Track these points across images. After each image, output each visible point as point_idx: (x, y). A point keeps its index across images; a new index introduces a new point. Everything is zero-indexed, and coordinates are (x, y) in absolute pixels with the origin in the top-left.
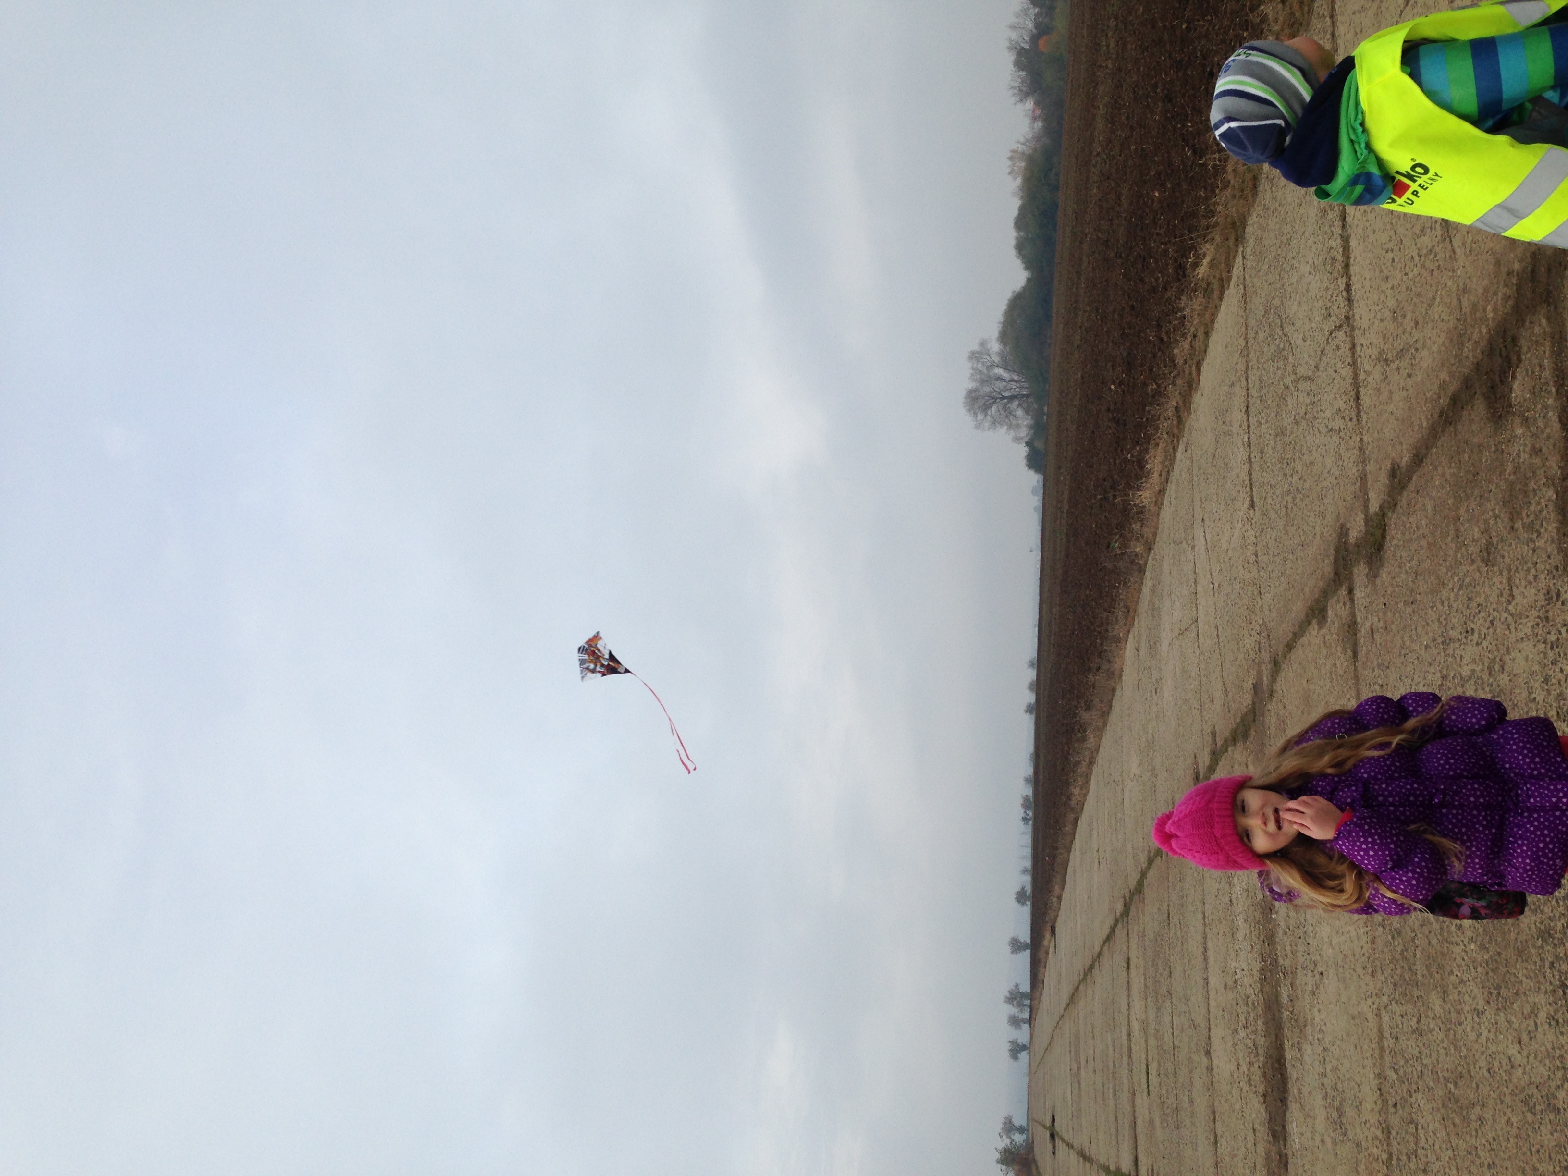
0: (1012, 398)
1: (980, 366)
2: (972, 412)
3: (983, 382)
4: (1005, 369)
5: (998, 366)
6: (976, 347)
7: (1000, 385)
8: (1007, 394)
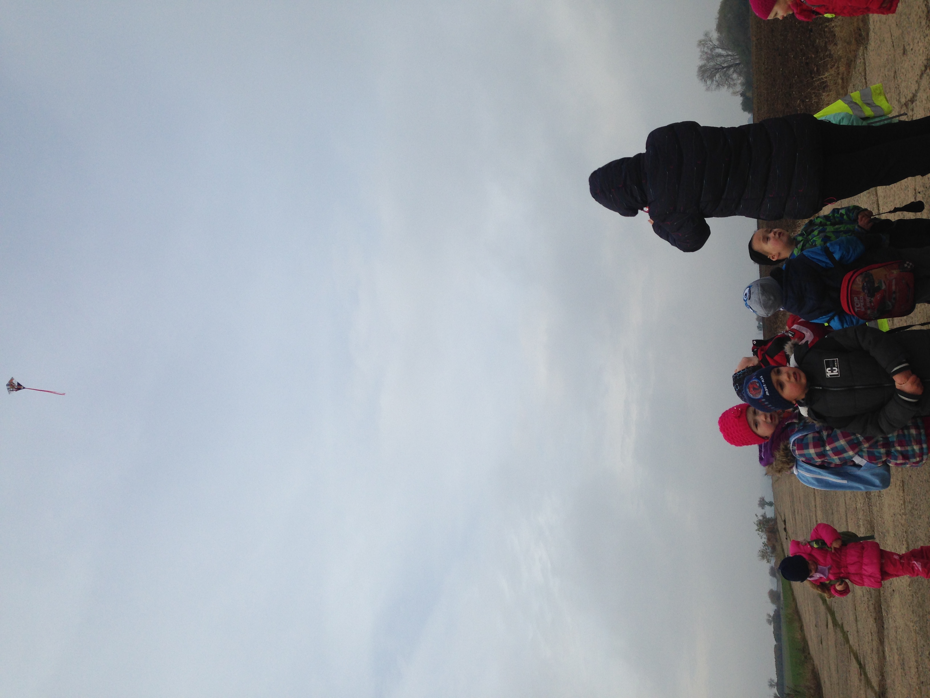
0: (729, 67)
1: (706, 50)
2: (703, 80)
3: (708, 59)
4: (723, 49)
5: (718, 48)
6: (702, 37)
7: (720, 60)
8: (725, 65)
